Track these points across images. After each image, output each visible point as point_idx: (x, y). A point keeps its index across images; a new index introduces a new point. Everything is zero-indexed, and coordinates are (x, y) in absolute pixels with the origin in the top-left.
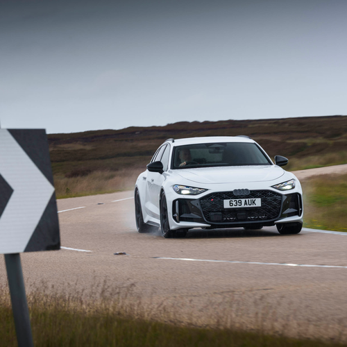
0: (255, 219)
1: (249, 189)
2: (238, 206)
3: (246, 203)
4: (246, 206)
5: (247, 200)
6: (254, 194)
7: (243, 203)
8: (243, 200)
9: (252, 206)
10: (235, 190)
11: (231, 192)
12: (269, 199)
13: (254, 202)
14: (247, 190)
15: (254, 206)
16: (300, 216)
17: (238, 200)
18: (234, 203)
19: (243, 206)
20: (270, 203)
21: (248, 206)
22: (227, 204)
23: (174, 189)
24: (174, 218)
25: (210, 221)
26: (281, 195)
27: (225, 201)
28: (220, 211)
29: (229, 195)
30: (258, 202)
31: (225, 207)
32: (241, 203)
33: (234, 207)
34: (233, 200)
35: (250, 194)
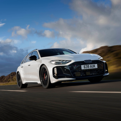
1: (92, 60)
2: (88, 68)
3: (91, 67)
4: (91, 68)
5: (91, 65)
7: (90, 67)
8: (90, 65)
9: (94, 68)
11: (83, 61)
13: (94, 66)
15: (95, 68)
16: (108, 73)
17: (87, 65)
18: (86, 67)
19: (90, 68)
21: (92, 68)
22: (83, 67)
24: (54, 77)
27: (82, 66)
29: (83, 63)
30: (96, 66)
31: (82, 69)
32: (89, 67)
33: (86, 69)
34: (85, 65)
35: (92, 62)
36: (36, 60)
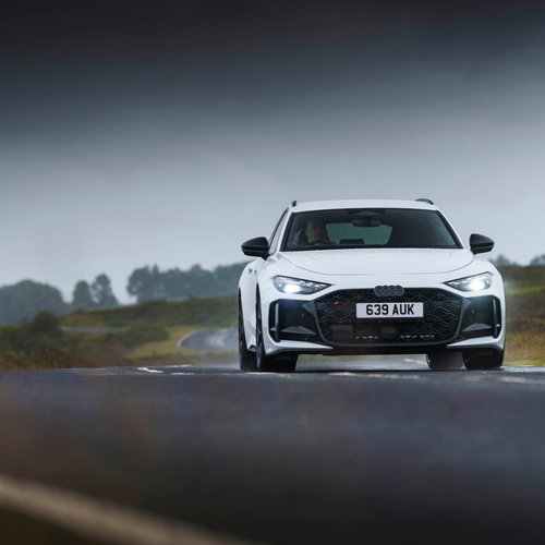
0: (411, 340)
1: (404, 286)
2: (381, 316)
3: (395, 311)
4: (396, 316)
5: (398, 305)
6: (411, 295)
7: (391, 311)
8: (391, 306)
9: (406, 316)
10: (378, 288)
11: (371, 290)
12: (438, 304)
13: (410, 309)
14: (399, 287)
15: (411, 315)
16: (496, 337)
17: (381, 304)
18: (375, 310)
19: (390, 315)
20: (439, 312)
21: (400, 316)
22: (361, 311)
23: (275, 284)
24: (272, 333)
25: (330, 340)
26: (460, 298)
27: (358, 305)
28: (348, 324)
29: (367, 295)
30: (418, 310)
31: (358, 316)
32: (387, 310)
33: (374, 316)
34: (373, 304)
35: (404, 295)
36: (265, 256)
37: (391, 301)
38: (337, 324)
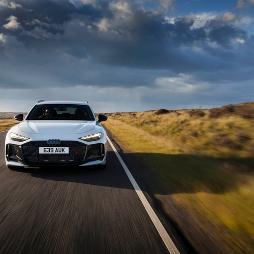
1: (61, 140)
2: (50, 153)
3: (56, 151)
4: (57, 153)
5: (58, 148)
6: (63, 144)
7: (55, 151)
8: (55, 148)
9: (61, 153)
10: (50, 140)
11: (46, 141)
13: (63, 150)
14: (59, 140)
15: (63, 153)
16: (101, 160)
17: (50, 148)
18: (47, 150)
19: (54, 152)
21: (59, 153)
22: (41, 150)
24: (7, 157)
25: (28, 163)
26: (85, 145)
27: (40, 148)
28: (36, 156)
29: (44, 144)
30: (66, 150)
31: (40, 153)
32: (53, 150)
33: (47, 153)
34: (47, 148)
35: (61, 144)
37: (55, 147)
38: (31, 156)
